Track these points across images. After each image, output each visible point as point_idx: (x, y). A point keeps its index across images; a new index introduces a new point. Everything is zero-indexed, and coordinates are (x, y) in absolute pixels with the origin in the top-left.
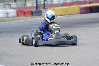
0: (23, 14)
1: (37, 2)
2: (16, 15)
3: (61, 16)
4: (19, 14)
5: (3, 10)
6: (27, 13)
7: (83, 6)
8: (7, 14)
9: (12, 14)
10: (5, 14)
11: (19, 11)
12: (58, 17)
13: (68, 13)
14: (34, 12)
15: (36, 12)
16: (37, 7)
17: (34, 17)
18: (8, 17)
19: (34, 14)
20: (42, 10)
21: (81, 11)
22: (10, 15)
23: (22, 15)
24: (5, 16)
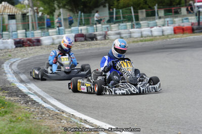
0: (182, 31)
1: (199, 18)
2: (173, 32)
4: (176, 31)
5: (158, 28)
6: (186, 30)
8: (163, 32)
9: (168, 31)
10: (159, 31)
11: (177, 27)
14: (195, 29)
15: (197, 29)
17: (196, 34)
18: (163, 35)
19: (196, 31)
22: (166, 33)
23: (179, 32)
24: (161, 34)
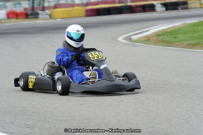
3: (63, 18)
7: (90, 7)
12: (57, 20)
13: (71, 16)
16: (33, 8)
20: (39, 11)
21: (88, 13)
